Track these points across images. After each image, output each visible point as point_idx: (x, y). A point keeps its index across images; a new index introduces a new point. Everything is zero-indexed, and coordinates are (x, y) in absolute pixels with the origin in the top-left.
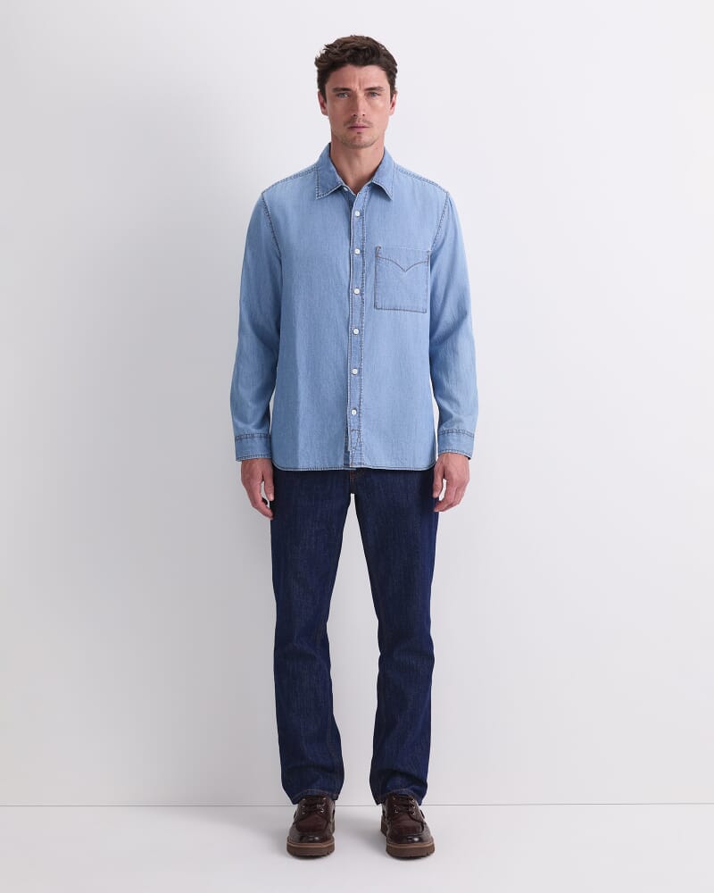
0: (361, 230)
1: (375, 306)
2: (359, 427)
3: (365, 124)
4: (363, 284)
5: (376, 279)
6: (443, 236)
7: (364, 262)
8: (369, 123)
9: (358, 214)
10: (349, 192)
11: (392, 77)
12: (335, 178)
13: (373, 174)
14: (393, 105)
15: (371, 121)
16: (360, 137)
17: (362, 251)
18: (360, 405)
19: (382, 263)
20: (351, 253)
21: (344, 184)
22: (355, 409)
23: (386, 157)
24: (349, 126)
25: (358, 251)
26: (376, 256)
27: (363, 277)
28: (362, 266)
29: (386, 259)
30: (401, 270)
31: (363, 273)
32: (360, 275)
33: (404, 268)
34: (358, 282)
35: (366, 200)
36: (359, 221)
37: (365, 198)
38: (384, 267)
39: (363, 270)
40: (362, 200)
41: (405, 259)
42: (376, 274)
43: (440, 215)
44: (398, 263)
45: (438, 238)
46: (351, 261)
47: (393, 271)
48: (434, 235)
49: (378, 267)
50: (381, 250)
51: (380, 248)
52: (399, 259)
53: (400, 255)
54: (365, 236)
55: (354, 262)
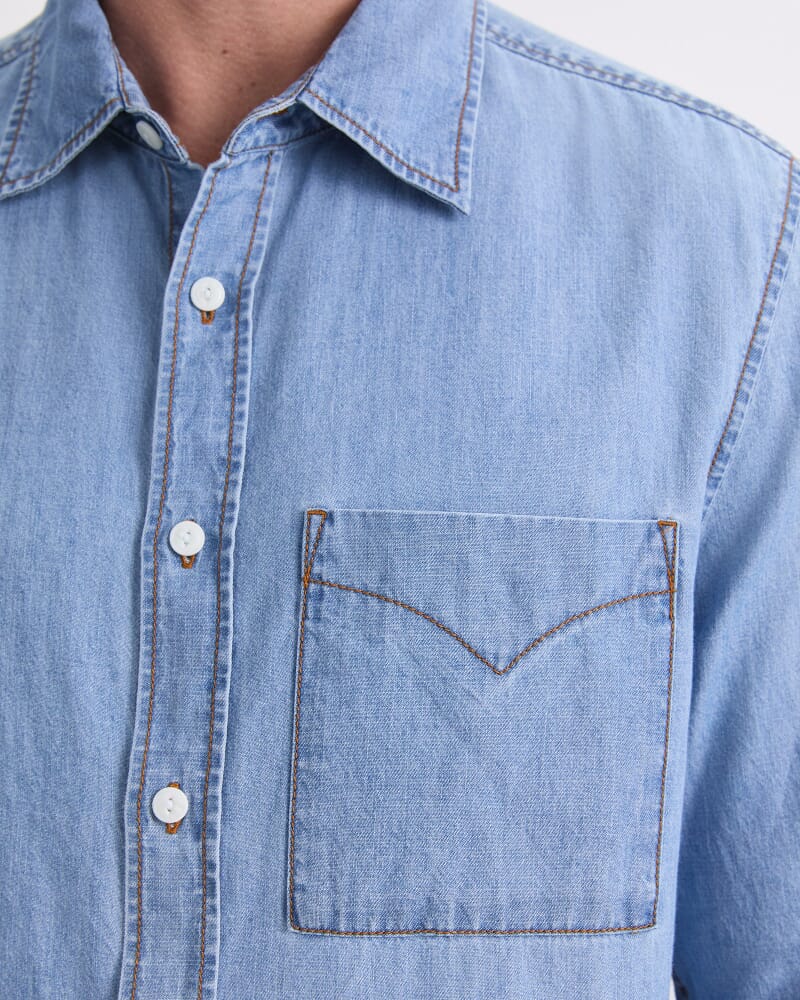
0: (216, 401)
1: (291, 915)
4: (209, 761)
5: (295, 726)
7: (221, 614)
9: (210, 294)
10: (163, 151)
12: (92, 63)
13: (317, 51)
17: (216, 543)
20: (149, 542)
21: (140, 104)
25: (189, 538)
26: (305, 577)
27: (212, 716)
28: (207, 639)
29: (365, 592)
30: (470, 664)
31: (212, 688)
32: (197, 700)
33: (490, 649)
34: (181, 747)
35: (269, 213)
36: (218, 345)
37: (259, 200)
38: (353, 643)
39: (218, 668)
40: (240, 209)
41: (501, 589)
42: (298, 690)
43: (758, 282)
44: (449, 615)
45: (741, 426)
46: (145, 610)
47: (410, 670)
48: (720, 408)
49: (311, 645)
50: (337, 532)
51: (329, 517)
52: (463, 593)
53: (463, 567)
54: (242, 440)
55: (162, 610)
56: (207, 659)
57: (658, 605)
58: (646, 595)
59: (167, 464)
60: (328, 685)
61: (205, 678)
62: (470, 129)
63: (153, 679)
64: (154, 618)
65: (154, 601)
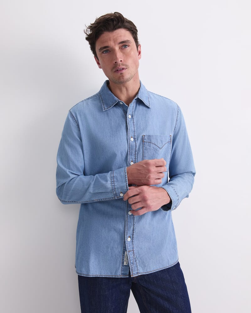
0: (132, 126)
2: (133, 248)
3: (124, 67)
4: (135, 158)
5: (143, 155)
6: (179, 125)
7: (136, 145)
8: (126, 65)
9: (130, 116)
10: (123, 104)
11: (134, 35)
13: (137, 93)
14: (140, 53)
15: (127, 64)
16: (123, 76)
17: (135, 139)
18: (133, 235)
19: (147, 144)
20: (128, 139)
22: (130, 237)
23: (141, 85)
24: (114, 70)
25: (132, 139)
26: (143, 141)
27: (135, 154)
28: (135, 147)
29: (149, 142)
30: (158, 148)
31: (135, 152)
32: (134, 153)
33: (160, 147)
34: (133, 157)
35: (134, 108)
36: (131, 120)
37: (133, 107)
38: (148, 147)
39: (136, 150)
40: (132, 108)
41: (160, 141)
42: (143, 152)
43: (177, 114)
44: (156, 144)
45: (176, 127)
46: (129, 145)
47: (153, 149)
48: (174, 125)
49: (144, 147)
50: (146, 137)
51: (145, 136)
52: (157, 142)
53: (157, 139)
54: (135, 129)
55: (130, 145)
56: (135, 149)
57: (170, 143)
58: (169, 142)
59: (129, 131)
60: (146, 151)
61: (135, 151)
62: (150, 100)
63: (129, 151)
64: (129, 146)
65: (129, 144)
